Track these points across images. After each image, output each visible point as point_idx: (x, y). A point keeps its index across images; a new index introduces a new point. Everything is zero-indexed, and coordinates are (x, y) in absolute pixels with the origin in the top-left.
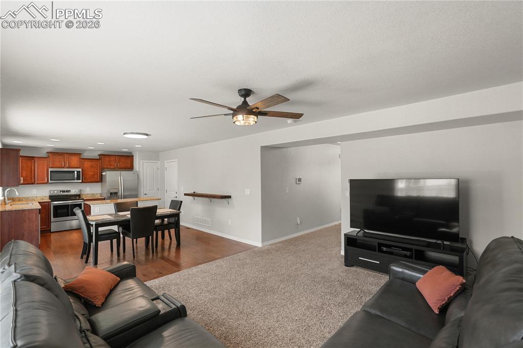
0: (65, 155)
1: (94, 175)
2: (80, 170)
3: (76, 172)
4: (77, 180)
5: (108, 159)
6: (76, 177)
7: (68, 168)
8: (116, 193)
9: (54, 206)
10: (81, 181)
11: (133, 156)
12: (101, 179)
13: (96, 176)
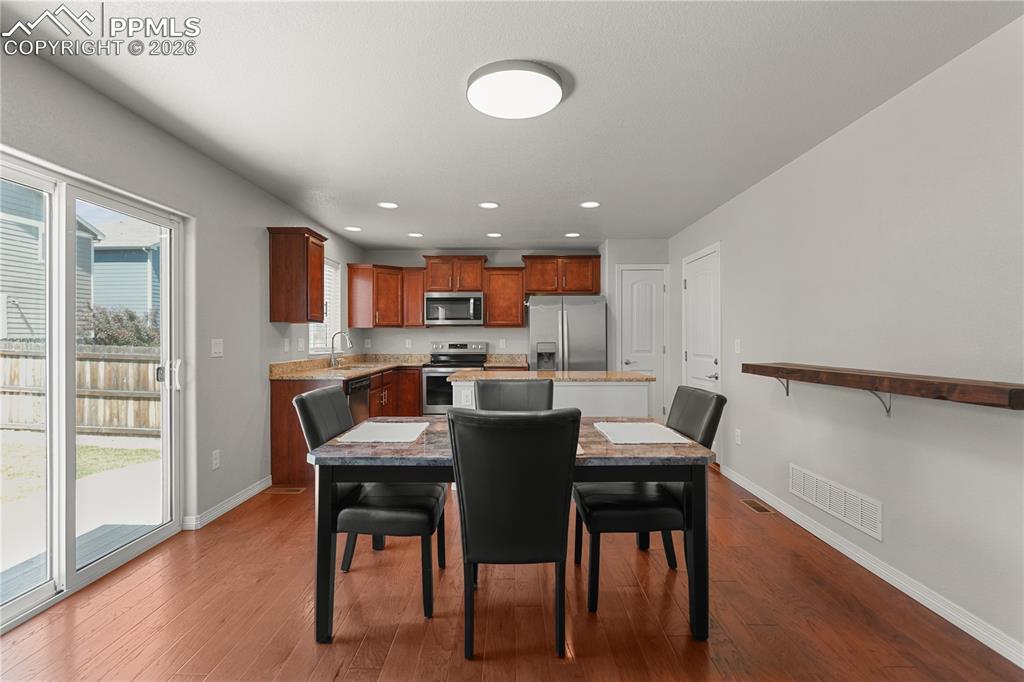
0: (456, 260)
1: (510, 308)
2: (480, 295)
3: (472, 301)
4: (475, 318)
5: (539, 266)
6: (472, 311)
7: (459, 291)
8: (551, 355)
9: (428, 378)
10: (481, 322)
11: (599, 257)
12: (522, 321)
13: (514, 311)
